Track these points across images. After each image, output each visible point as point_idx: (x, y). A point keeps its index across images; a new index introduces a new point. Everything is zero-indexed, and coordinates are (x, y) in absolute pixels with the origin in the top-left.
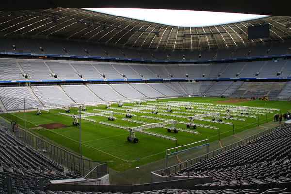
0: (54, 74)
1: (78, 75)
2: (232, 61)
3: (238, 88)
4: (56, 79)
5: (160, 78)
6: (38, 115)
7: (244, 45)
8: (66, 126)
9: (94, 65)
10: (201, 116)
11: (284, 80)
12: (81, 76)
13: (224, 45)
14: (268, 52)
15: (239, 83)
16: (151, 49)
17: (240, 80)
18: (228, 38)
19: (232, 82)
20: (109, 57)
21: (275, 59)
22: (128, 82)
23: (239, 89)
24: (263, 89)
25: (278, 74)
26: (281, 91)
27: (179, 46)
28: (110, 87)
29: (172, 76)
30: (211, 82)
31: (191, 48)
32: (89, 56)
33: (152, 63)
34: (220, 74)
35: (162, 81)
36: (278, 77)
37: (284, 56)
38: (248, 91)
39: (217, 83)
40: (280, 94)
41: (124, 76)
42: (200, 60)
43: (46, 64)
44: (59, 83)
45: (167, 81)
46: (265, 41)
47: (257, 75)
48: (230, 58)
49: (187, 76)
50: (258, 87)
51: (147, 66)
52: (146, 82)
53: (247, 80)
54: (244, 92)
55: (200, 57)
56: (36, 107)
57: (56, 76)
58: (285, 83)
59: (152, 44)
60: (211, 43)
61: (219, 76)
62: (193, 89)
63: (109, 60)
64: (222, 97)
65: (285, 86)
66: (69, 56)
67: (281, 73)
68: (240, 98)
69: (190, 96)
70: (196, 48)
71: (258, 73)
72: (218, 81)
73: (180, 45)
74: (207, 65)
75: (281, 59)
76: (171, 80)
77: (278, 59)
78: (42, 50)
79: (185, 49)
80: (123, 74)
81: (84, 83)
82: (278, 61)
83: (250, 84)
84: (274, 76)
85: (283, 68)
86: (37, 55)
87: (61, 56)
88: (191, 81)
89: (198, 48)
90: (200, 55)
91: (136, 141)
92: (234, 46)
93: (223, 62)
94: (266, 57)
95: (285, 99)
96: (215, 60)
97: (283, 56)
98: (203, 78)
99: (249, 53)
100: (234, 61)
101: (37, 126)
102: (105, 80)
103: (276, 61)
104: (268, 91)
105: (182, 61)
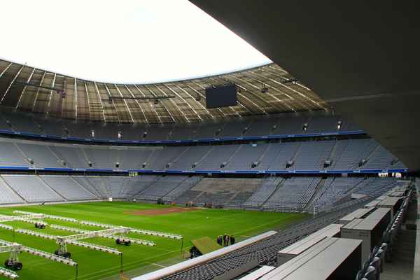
2: (191, 144)
3: (191, 188)
5: (67, 167)
7: (211, 120)
11: (261, 176)
13: (183, 119)
14: (244, 131)
18: (184, 107)
21: (254, 141)
23: (193, 189)
24: (227, 190)
25: (254, 166)
26: (252, 194)
29: (91, 165)
30: (154, 176)
31: (133, 121)
34: (169, 164)
35: (70, 172)
36: (252, 170)
37: (266, 137)
39: (162, 178)
40: (251, 198)
42: (143, 140)
45: (80, 173)
47: (223, 166)
49: (117, 166)
50: (220, 186)
53: (209, 173)
54: (198, 194)
55: (145, 136)
58: (260, 180)
59: (65, 111)
60: (162, 115)
61: (167, 166)
65: (260, 186)
67: (259, 164)
69: (111, 199)
70: (140, 121)
71: (225, 163)
72: (164, 174)
73: (113, 115)
75: (262, 142)
76: (86, 172)
77: (258, 143)
79: (124, 123)
80: (30, 160)
82: (258, 145)
84: (247, 168)
85: (262, 156)
90: (146, 133)
93: (178, 145)
94: (241, 138)
95: (255, 208)
96: (166, 141)
97: (264, 137)
98: (143, 169)
99: (219, 132)
100: (195, 144)
103: (255, 145)
104: (233, 194)
105: (113, 141)
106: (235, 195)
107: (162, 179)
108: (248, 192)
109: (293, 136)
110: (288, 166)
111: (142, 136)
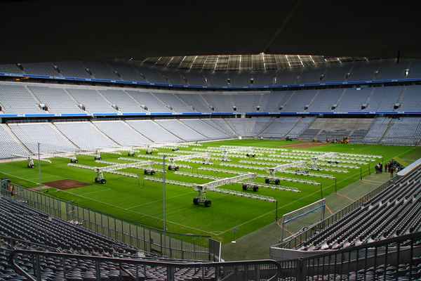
0: (43, 105)
1: (79, 106)
2: (297, 88)
3: (308, 127)
4: (47, 113)
5: (196, 112)
6: (31, 167)
8: (85, 184)
9: (100, 91)
10: (283, 167)
11: (372, 116)
12: (84, 109)
13: (286, 65)
14: (347, 77)
15: (309, 120)
16: (183, 68)
17: (310, 115)
19: (299, 118)
20: (122, 80)
21: (358, 86)
22: (152, 117)
23: (311, 128)
24: (343, 128)
25: (363, 108)
26: (368, 131)
27: (221, 66)
28: (126, 124)
29: (213, 109)
30: (269, 118)
31: (240, 68)
32: (93, 78)
33: (183, 89)
34: (282, 106)
35: (200, 116)
36: (363, 111)
37: (370, 82)
38: (324, 131)
40: (368, 135)
41: (146, 109)
42: (252, 86)
43: (28, 89)
44: (51, 119)
45: (207, 116)
46: (343, 61)
47: (333, 108)
48: (295, 84)
49: (235, 109)
50: (336, 125)
51: (178, 95)
52: (178, 117)
53: (321, 114)
54: (317, 132)
55: (252, 82)
56: (23, 156)
57: (45, 109)
59: (184, 62)
60: (267, 62)
61: (281, 109)
62: (244, 128)
63: (122, 85)
64: (288, 139)
65: (373, 124)
66: (64, 78)
67: (368, 104)
68: (314, 141)
69: (240, 138)
70: (246, 68)
71: (335, 106)
72: (278, 116)
73: (224, 64)
74: (262, 93)
75: (365, 86)
76: (212, 115)
77: (362, 87)
78: (21, 68)
79: (231, 70)
80: (143, 106)
81: (89, 118)
82: (362, 89)
83: (325, 121)
84: (357, 110)
85: (369, 99)
86: (14, 75)
87: (51, 77)
88: (239, 116)
89: (250, 68)
90: (252, 79)
91: (207, 204)
92: (300, 67)
93: (285, 89)
94: (345, 83)
95: (375, 142)
96: (273, 86)
97: (368, 82)
98: (258, 112)
99: (322, 78)
101: (39, 185)
102: (119, 114)
103: (358, 89)
104: (350, 132)
105: (226, 87)
106: (352, 133)
107: (277, 120)
108: (363, 130)
109: (396, 81)
110: (396, 107)
111: (250, 82)
